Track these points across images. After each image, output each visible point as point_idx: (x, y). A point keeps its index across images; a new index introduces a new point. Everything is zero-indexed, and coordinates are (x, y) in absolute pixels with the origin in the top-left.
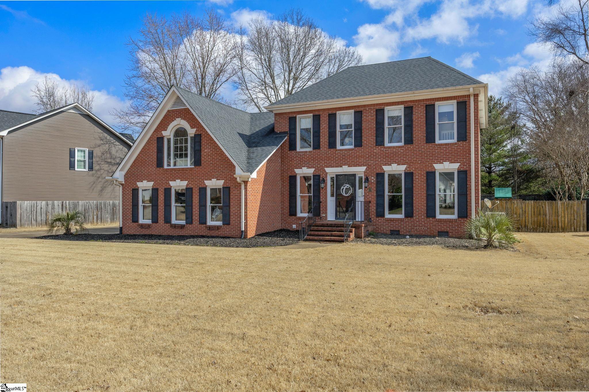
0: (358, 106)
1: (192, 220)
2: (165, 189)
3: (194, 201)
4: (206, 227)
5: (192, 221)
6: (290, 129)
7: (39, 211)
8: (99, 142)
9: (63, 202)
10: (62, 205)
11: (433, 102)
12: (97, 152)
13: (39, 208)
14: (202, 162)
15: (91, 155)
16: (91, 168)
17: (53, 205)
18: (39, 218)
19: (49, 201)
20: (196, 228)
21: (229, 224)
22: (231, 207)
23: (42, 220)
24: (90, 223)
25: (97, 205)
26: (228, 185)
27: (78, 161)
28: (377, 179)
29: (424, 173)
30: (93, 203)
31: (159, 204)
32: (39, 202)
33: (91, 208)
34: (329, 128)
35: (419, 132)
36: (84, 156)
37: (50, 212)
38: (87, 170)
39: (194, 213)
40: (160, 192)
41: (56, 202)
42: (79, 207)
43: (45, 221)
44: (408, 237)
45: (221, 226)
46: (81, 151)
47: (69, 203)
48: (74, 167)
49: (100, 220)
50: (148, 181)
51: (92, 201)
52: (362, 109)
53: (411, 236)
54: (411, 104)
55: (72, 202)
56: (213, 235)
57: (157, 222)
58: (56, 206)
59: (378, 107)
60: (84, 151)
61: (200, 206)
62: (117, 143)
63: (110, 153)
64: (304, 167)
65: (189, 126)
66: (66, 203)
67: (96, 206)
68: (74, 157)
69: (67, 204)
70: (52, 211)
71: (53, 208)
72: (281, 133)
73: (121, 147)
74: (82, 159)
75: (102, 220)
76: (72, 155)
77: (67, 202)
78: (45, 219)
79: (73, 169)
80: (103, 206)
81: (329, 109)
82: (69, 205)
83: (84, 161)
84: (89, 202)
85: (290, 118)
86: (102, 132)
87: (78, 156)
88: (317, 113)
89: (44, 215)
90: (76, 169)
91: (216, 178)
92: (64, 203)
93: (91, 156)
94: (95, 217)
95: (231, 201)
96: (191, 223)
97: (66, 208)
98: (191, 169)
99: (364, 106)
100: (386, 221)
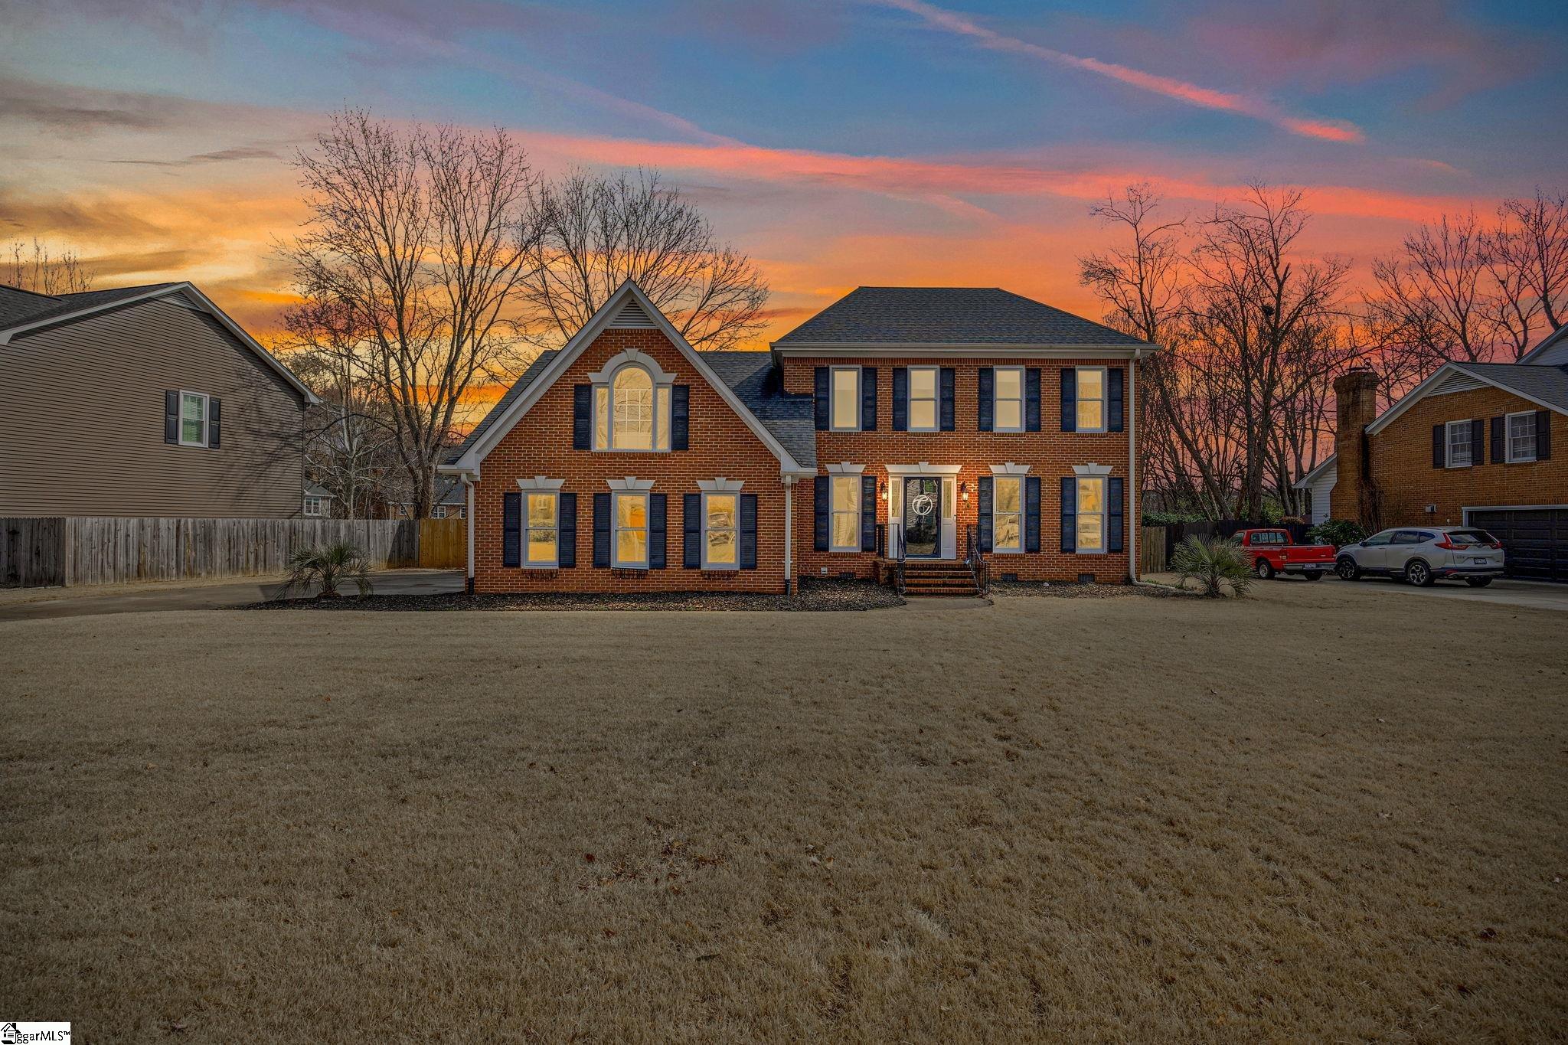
0: (948, 360)
1: (666, 559)
2: (596, 495)
3: (670, 520)
4: (702, 574)
5: (666, 563)
6: (816, 390)
7: (121, 542)
8: (234, 381)
9: (179, 522)
10: (178, 528)
11: (1071, 366)
12: (229, 405)
13: (121, 534)
14: (692, 443)
15: (216, 408)
16: (215, 442)
17: (157, 528)
18: (121, 562)
19: (146, 519)
20: (675, 574)
21: (754, 567)
22: (761, 534)
23: (128, 565)
24: (240, 573)
25: (257, 529)
26: (752, 490)
27: (185, 423)
28: (980, 486)
29: (1057, 479)
30: (248, 524)
31: (579, 526)
32: (121, 521)
33: (244, 537)
34: (894, 392)
35: (1050, 413)
36: (200, 413)
37: (149, 545)
38: (205, 444)
39: (670, 547)
40: (580, 502)
41: (163, 521)
42: (216, 533)
43: (135, 568)
44: (1046, 584)
45: (737, 571)
46: (193, 399)
47: (194, 523)
48: (176, 438)
49: (263, 563)
50: (549, 478)
51: (246, 520)
52: (955, 365)
53: (1052, 583)
54: (1038, 366)
55: (200, 522)
56: (717, 589)
57: (574, 566)
58: (163, 533)
59: (982, 365)
60: (200, 401)
61: (687, 531)
62: (275, 387)
63: (259, 411)
64: (846, 460)
65: (660, 368)
66: (186, 523)
67: (254, 532)
68: (177, 414)
69: (190, 526)
70: (152, 544)
71: (156, 536)
72: (797, 395)
73: (282, 396)
74: (195, 418)
75: (267, 563)
76: (171, 407)
77: (190, 521)
78: (136, 564)
79: (174, 441)
80: (268, 530)
81: (893, 360)
82: (194, 528)
83: (200, 424)
84: (239, 522)
85: (817, 370)
86: (241, 357)
87: (187, 411)
88: (870, 365)
89: (133, 553)
90: (181, 442)
91: (724, 476)
92: (182, 523)
93: (216, 413)
94: (252, 557)
95: (761, 521)
96: (663, 566)
97: (187, 535)
98: (663, 456)
99: (959, 360)
100: (995, 558)
